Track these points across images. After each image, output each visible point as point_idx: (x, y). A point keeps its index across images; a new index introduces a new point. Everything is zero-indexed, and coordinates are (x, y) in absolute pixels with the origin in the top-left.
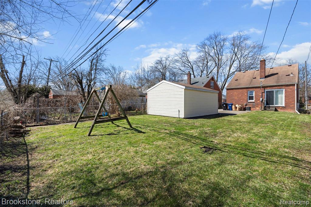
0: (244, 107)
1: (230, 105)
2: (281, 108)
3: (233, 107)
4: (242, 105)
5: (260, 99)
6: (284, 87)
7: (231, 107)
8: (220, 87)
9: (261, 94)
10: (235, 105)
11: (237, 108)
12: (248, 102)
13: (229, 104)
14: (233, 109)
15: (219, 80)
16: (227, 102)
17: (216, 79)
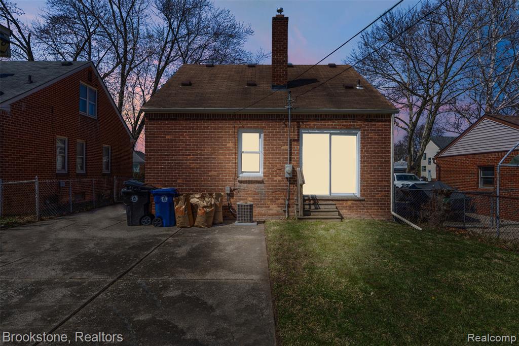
0: (225, 203)
1: (164, 199)
2: (349, 203)
3: (180, 207)
4: (217, 198)
5: (282, 169)
6: (359, 122)
7: (171, 205)
8: (129, 126)
9: (288, 147)
10: (187, 199)
11: (200, 212)
12: (241, 182)
13: (160, 195)
14: (179, 221)
15: (127, 106)
16: (149, 182)
17: (117, 101)
